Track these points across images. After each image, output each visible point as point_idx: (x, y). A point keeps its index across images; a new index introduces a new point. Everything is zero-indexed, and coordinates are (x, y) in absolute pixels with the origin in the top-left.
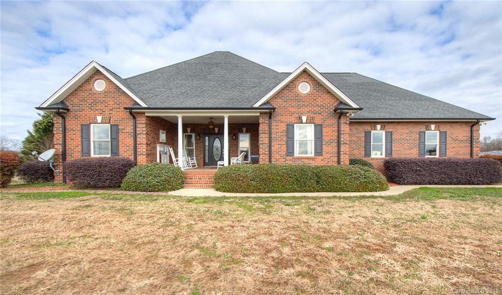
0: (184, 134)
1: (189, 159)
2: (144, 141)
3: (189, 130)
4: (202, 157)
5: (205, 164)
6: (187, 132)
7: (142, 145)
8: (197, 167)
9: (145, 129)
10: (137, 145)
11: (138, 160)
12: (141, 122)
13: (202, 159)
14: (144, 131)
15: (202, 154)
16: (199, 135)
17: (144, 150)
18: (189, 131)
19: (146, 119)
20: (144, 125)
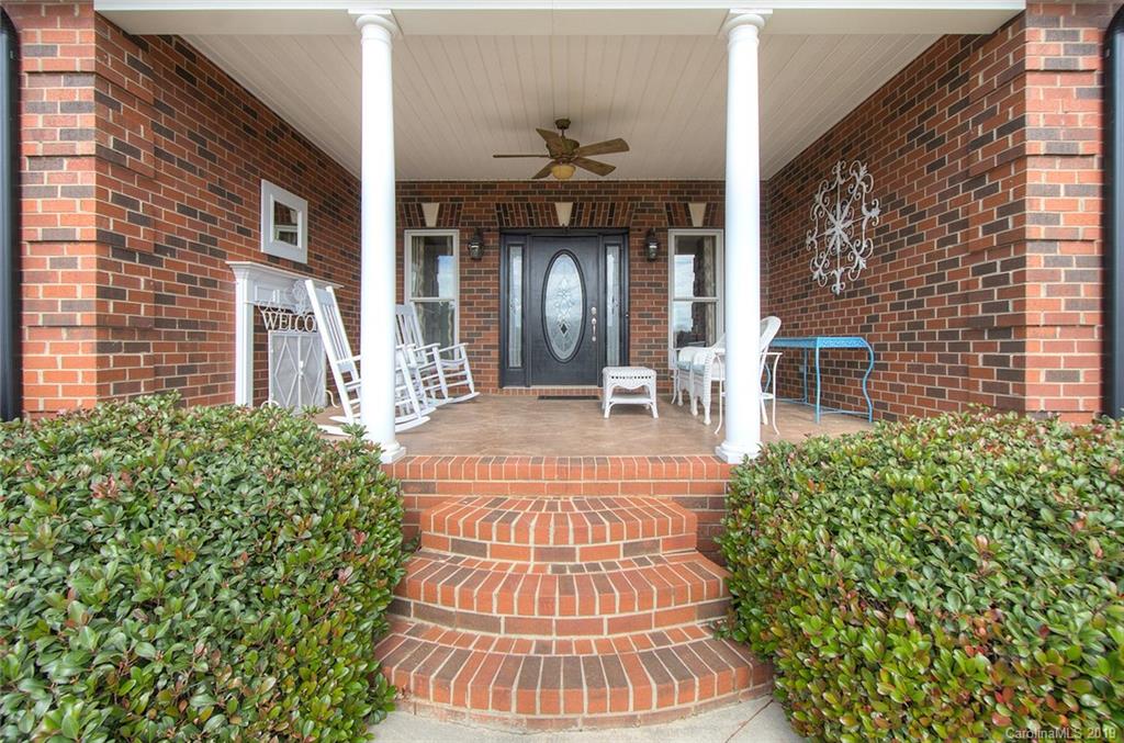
0: (409, 235)
1: (436, 352)
2: (82, 217)
3: (431, 211)
4: (494, 341)
5: (506, 377)
6: (423, 225)
7: (66, 251)
8: (474, 394)
9: (87, 120)
10: (28, 251)
11: (36, 376)
12: (59, 60)
13: (495, 353)
14: (82, 135)
15: (494, 331)
16: (479, 236)
17: (85, 292)
18: (431, 220)
19: (99, 39)
20: (84, 91)
